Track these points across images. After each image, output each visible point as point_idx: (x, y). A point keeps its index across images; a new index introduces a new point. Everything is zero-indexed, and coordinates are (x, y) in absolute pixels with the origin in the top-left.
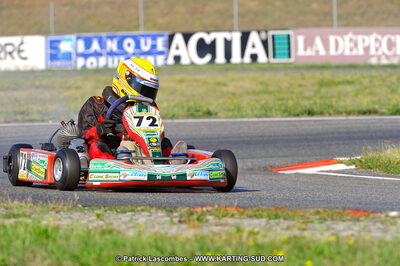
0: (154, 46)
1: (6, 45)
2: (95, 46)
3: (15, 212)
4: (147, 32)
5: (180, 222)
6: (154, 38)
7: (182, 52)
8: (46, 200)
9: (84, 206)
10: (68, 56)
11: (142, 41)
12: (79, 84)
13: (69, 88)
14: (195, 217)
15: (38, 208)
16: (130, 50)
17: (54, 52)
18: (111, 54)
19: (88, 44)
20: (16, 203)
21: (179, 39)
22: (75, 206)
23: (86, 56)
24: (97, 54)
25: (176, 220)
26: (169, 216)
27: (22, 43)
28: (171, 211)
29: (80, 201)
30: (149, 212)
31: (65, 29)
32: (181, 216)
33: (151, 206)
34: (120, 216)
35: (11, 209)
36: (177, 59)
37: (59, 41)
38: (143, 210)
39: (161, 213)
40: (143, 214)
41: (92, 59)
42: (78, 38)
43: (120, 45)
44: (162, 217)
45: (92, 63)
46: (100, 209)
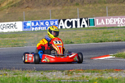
0: (54, 24)
1: (11, 24)
2: (37, 24)
4: (52, 20)
5: (66, 74)
6: (54, 21)
7: (63, 25)
8: (26, 69)
9: (37, 71)
10: (29, 27)
11: (51, 22)
12: (33, 35)
13: (30, 36)
14: (70, 73)
15: (24, 72)
16: (47, 25)
17: (25, 26)
18: (42, 26)
19: (35, 24)
20: (17, 70)
21: (62, 21)
22: (34, 71)
23: (34, 27)
24: (38, 26)
25: (64, 74)
26: (62, 73)
27: (15, 24)
28: (63, 71)
29: (36, 69)
31: (28, 19)
33: (57, 70)
34: (48, 73)
35: (16, 72)
36: (61, 27)
38: (54, 71)
39: (60, 72)
40: (55, 72)
41: (36, 28)
42: (32, 22)
43: (44, 24)
45: (36, 29)
46: (42, 71)
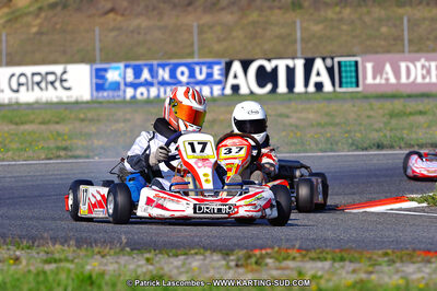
0: (210, 75)
1: (47, 74)
2: (146, 75)
3: (57, 256)
4: (202, 60)
5: (237, 266)
6: (210, 66)
7: (241, 81)
8: (91, 243)
9: (132, 250)
10: (116, 86)
11: (197, 69)
12: (128, 116)
13: (116, 121)
14: (253, 260)
15: (82, 252)
16: (184, 79)
17: (100, 82)
18: (163, 83)
19: (138, 73)
20: (58, 246)
21: (237, 67)
22: (122, 250)
23: (135, 86)
24: (148, 84)
25: (233, 264)
26: (224, 259)
27: (65, 72)
28: (227, 254)
29: (127, 244)
30: (203, 255)
31: (112, 57)
32: (238, 260)
33: (205, 249)
34: (172, 260)
35: (52, 253)
36: (236, 88)
37: (106, 70)
38: (196, 254)
39: (216, 257)
40: (198, 257)
41: (142, 90)
42: (126, 66)
43: (173, 74)
44: (218, 261)
45: (142, 94)
46: (150, 252)
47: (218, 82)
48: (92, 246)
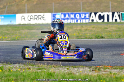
0: (85, 17)
1: (39, 16)
2: (67, 16)
4: (83, 12)
5: (93, 70)
6: (85, 14)
7: (94, 18)
8: (51, 64)
9: (63, 66)
11: (82, 15)
14: (97, 69)
15: (49, 67)
16: (78, 17)
17: (54, 18)
19: (65, 16)
21: (93, 14)
22: (60, 66)
23: (64, 19)
24: (68, 19)
25: (91, 70)
26: (89, 69)
27: (44, 15)
28: (90, 67)
30: (83, 67)
31: (57, 11)
33: (84, 66)
34: (74, 69)
35: (40, 67)
36: (93, 20)
37: (56, 15)
38: (81, 67)
39: (87, 68)
41: (66, 20)
42: (62, 14)
43: (75, 16)
45: (66, 22)
46: (68, 66)
47: (88, 19)
48: (51, 65)
